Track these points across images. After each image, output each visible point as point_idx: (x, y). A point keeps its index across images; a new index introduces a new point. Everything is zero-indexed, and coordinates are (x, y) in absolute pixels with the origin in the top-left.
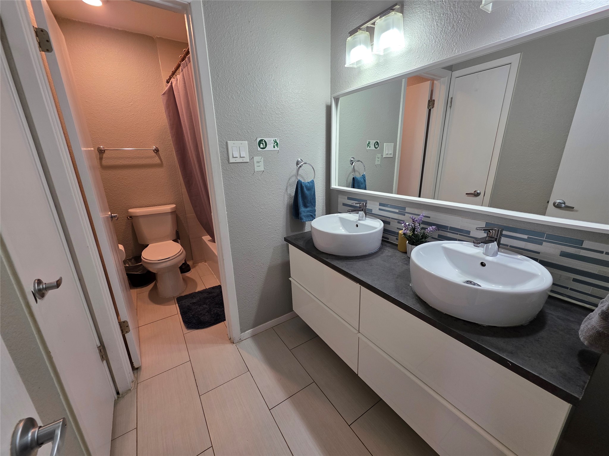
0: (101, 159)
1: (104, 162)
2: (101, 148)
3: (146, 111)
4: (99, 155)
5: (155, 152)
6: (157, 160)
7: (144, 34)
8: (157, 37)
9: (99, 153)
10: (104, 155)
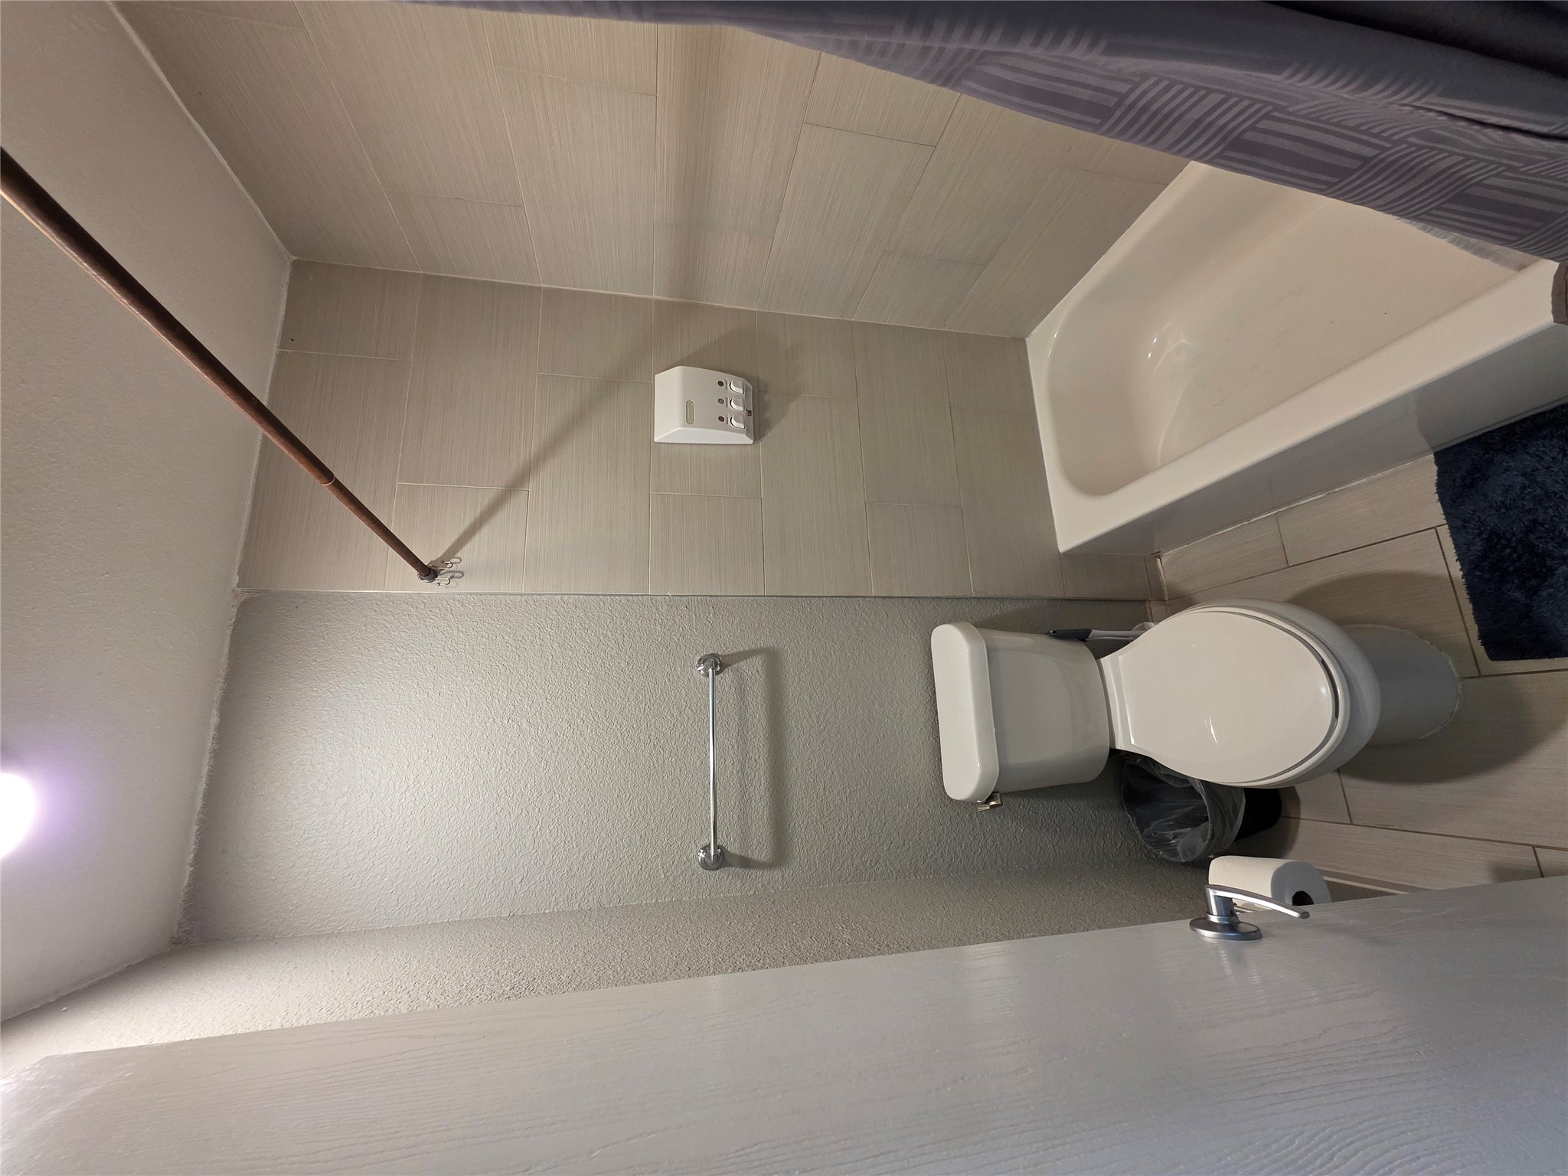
0: (746, 863)
1: (761, 851)
2: (708, 855)
3: (556, 675)
4: (730, 865)
5: (719, 668)
6: (753, 669)
7: (229, 632)
8: (239, 586)
9: (724, 867)
10: (733, 848)
